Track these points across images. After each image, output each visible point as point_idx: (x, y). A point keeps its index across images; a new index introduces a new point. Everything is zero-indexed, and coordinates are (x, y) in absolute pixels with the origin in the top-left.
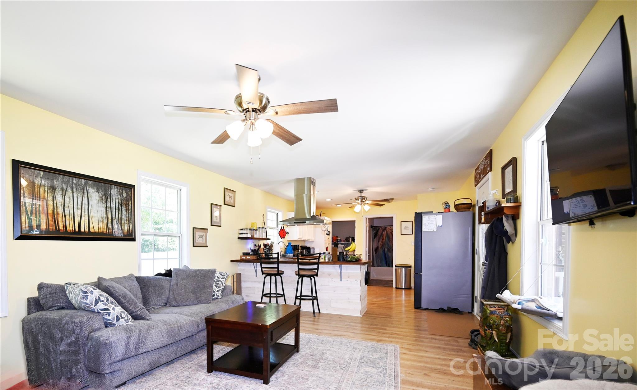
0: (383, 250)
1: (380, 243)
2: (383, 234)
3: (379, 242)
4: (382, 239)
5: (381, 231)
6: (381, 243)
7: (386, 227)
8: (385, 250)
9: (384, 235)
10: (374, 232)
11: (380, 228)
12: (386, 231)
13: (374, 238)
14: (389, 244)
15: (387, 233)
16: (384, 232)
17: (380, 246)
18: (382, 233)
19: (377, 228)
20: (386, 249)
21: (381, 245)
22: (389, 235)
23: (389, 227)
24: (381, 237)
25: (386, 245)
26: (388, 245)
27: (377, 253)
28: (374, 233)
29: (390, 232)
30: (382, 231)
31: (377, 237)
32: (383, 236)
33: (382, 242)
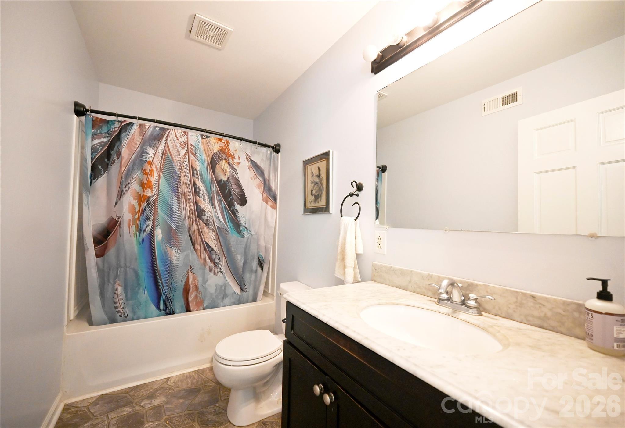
0: (145, 235)
1: (129, 200)
2: (149, 158)
3: (121, 194)
4: (142, 185)
5: (138, 140)
6: (135, 203)
7: (164, 130)
8: (151, 235)
9: (150, 163)
10: (97, 141)
11: (131, 124)
12: (162, 147)
13: (95, 173)
14: (175, 208)
15: (167, 158)
16: (151, 151)
17: (127, 216)
18: (143, 153)
19: (117, 125)
20: (159, 234)
21: (132, 210)
22: (177, 168)
23: (179, 131)
24: (137, 174)
25: (161, 214)
26: (170, 213)
27: (111, 253)
28: (94, 150)
29: (183, 152)
30: (143, 143)
31: (114, 169)
32: (147, 167)
33: (141, 199)
